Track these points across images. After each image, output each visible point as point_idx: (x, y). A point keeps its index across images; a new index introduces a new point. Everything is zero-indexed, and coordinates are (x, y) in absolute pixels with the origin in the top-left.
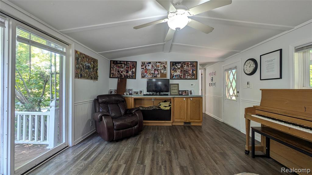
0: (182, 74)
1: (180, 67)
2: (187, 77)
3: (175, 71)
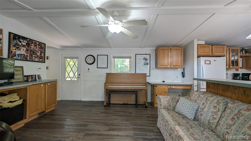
0: (28, 55)
1: (25, 44)
2: (35, 59)
3: (18, 48)
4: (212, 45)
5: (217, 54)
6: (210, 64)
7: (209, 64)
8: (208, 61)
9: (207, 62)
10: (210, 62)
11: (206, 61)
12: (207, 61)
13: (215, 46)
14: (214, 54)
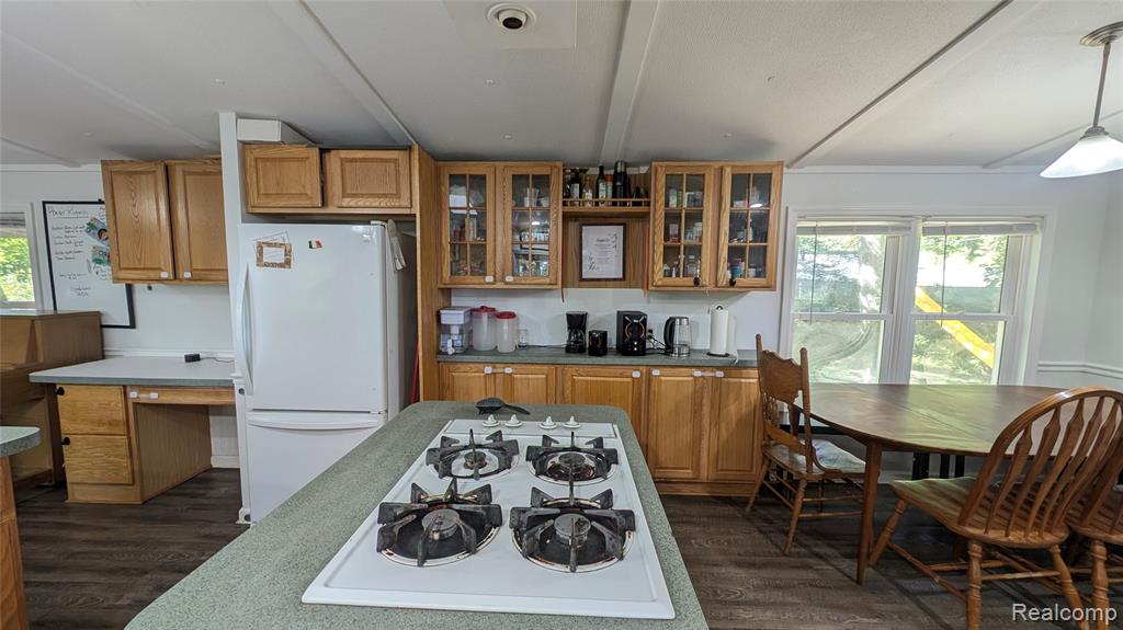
4: (323, 151)
5: (360, 204)
6: (287, 263)
7: (281, 265)
8: (275, 245)
9: (272, 255)
10: (288, 253)
11: (266, 249)
12: (269, 245)
13: (344, 154)
14: (344, 204)
